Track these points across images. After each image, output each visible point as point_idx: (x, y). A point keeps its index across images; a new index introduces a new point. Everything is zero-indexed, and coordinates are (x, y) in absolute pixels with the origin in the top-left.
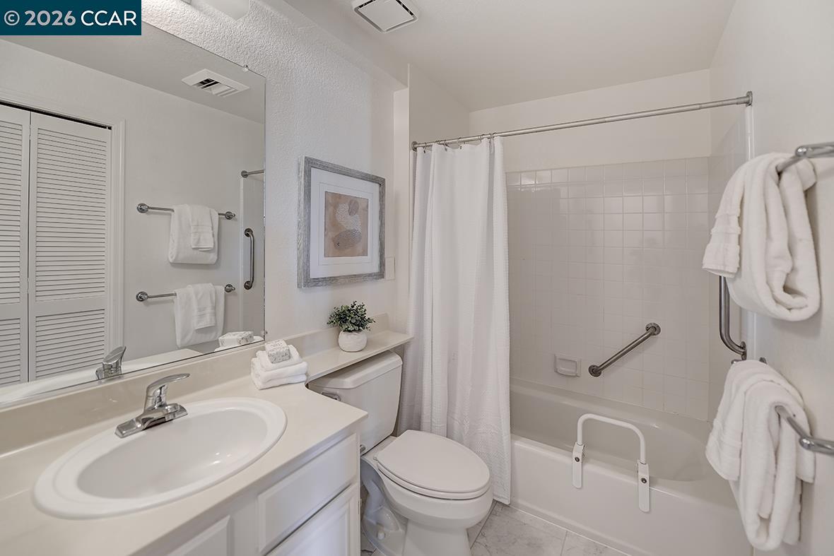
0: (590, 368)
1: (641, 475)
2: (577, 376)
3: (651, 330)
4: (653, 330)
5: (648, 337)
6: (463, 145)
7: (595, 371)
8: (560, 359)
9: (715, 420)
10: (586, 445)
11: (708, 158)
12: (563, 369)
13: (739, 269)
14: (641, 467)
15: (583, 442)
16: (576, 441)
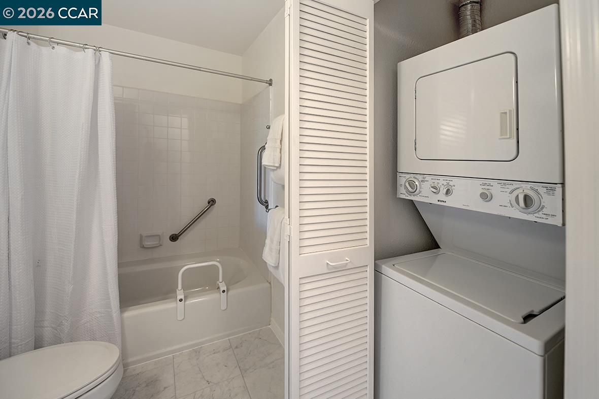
0: (170, 237)
1: (222, 289)
2: (161, 245)
3: (211, 202)
4: (212, 202)
5: (210, 207)
6: (56, 46)
7: (174, 238)
8: (146, 236)
9: (266, 240)
10: (184, 288)
11: (241, 105)
12: (149, 243)
13: (280, 165)
14: (220, 285)
15: (182, 288)
16: (177, 288)
